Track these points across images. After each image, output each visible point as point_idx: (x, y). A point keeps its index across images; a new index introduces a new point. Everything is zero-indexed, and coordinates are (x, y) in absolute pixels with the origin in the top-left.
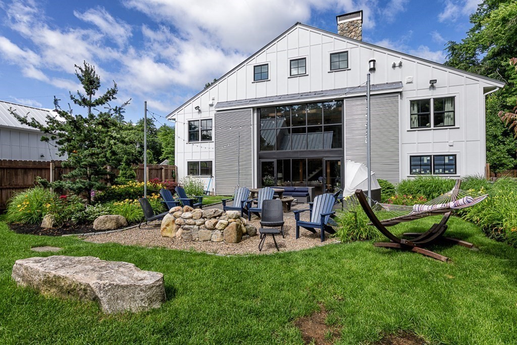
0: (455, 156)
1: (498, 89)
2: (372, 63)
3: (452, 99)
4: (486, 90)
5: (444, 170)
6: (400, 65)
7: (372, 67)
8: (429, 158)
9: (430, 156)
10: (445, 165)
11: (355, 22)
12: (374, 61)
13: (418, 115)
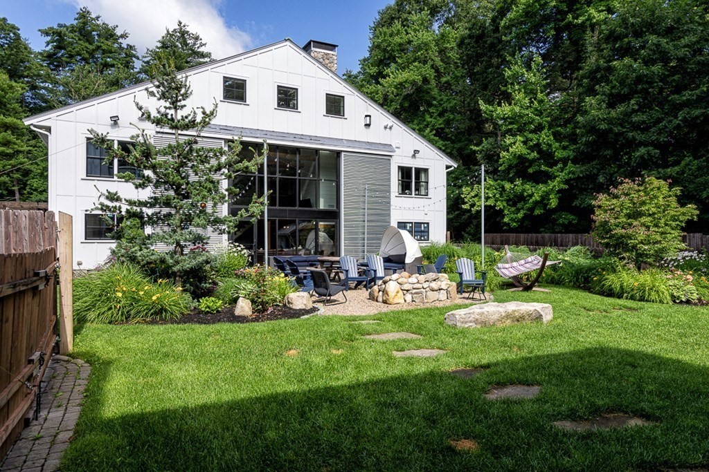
0: (428, 224)
1: (453, 168)
2: (368, 118)
3: (426, 170)
4: (448, 167)
5: (421, 236)
6: (391, 128)
7: (368, 123)
8: (411, 225)
9: (412, 223)
10: (422, 232)
11: (331, 56)
12: (370, 116)
13: (402, 182)
